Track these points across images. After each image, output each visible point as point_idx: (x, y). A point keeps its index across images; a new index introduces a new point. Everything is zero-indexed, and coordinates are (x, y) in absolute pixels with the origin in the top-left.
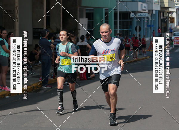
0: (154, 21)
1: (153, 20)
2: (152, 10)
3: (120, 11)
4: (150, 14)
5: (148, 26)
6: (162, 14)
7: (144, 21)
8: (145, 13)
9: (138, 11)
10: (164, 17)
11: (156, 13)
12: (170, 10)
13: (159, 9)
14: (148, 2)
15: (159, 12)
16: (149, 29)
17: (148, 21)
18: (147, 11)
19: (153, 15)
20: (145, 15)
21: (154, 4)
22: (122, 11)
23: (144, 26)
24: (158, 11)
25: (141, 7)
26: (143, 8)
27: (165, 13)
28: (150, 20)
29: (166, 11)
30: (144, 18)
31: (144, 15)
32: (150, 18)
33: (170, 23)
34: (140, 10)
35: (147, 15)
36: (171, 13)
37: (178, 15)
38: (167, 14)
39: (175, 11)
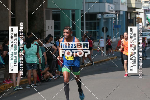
1: (121, 20)
2: (120, 11)
3: (87, 12)
4: (117, 15)
5: (116, 26)
6: (129, 14)
7: (111, 22)
8: (112, 13)
9: (105, 12)
10: (131, 18)
11: (123, 13)
12: (137, 10)
13: (126, 10)
14: (115, 3)
15: (127, 13)
16: (117, 30)
17: (115, 22)
18: (114, 12)
19: (120, 16)
20: (112, 16)
21: (121, 5)
22: (90, 12)
23: (111, 28)
24: (126, 11)
25: (108, 8)
26: (110, 9)
27: (132, 14)
28: (118, 21)
29: (134, 12)
30: (112, 18)
31: (111, 16)
32: (117, 19)
33: (138, 23)
34: (107, 11)
35: (114, 16)
36: (137, 13)
37: (145, 15)
38: (134, 15)
39: (143, 11)
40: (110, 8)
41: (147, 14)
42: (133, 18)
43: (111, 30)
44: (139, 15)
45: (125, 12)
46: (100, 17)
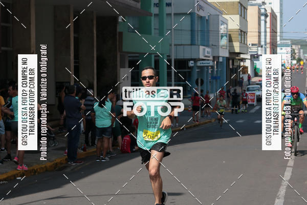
0: (220, 71)
1: (219, 69)
2: (219, 57)
3: (175, 58)
4: (215, 62)
5: (214, 78)
6: (231, 62)
7: (207, 71)
8: (208, 60)
9: (199, 59)
10: (234, 67)
11: (223, 60)
12: (242, 56)
13: (227, 55)
14: (212, 45)
15: (228, 59)
16: (215, 82)
17: (212, 71)
18: (211, 58)
19: (219, 64)
20: (209, 63)
21: (220, 48)
22: (178, 58)
23: (207, 79)
24: (227, 57)
25: (204, 52)
26: (206, 54)
27: (235, 61)
28: (215, 70)
29: (237, 58)
30: (207, 67)
31: (207, 63)
32: (215, 67)
33: (243, 74)
34: (201, 57)
35: (211, 63)
36: (243, 60)
37: (252, 63)
38: (237, 62)
39: (249, 57)
40: (206, 52)
41: (255, 62)
42: (236, 67)
43: (207, 82)
44: (244, 62)
45: (225, 59)
46: (193, 65)
